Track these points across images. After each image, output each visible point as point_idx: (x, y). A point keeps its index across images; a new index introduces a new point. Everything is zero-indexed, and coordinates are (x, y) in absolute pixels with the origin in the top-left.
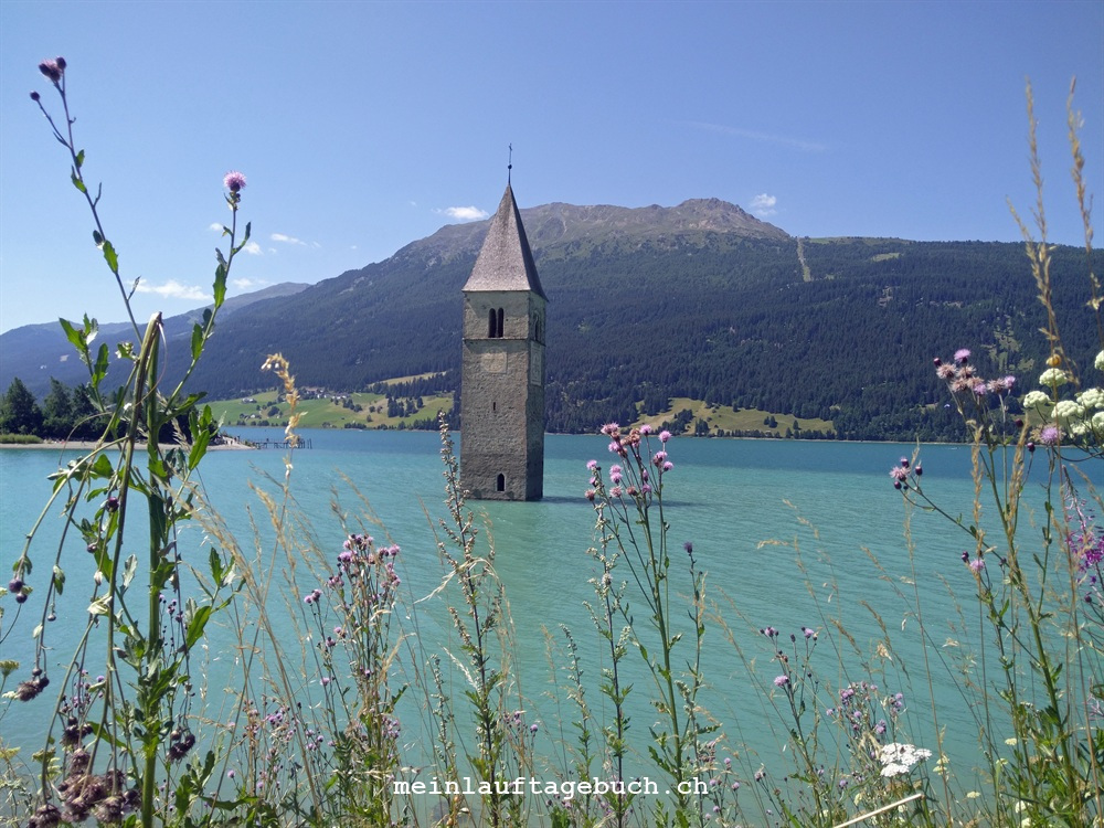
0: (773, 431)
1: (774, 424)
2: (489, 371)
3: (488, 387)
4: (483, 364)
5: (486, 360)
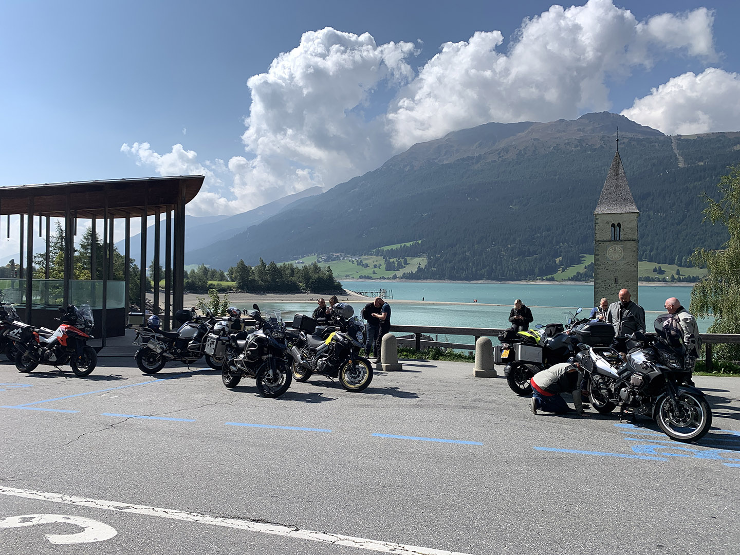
0: (661, 277)
1: (661, 272)
2: (612, 259)
3: (611, 268)
4: (608, 256)
5: (610, 253)
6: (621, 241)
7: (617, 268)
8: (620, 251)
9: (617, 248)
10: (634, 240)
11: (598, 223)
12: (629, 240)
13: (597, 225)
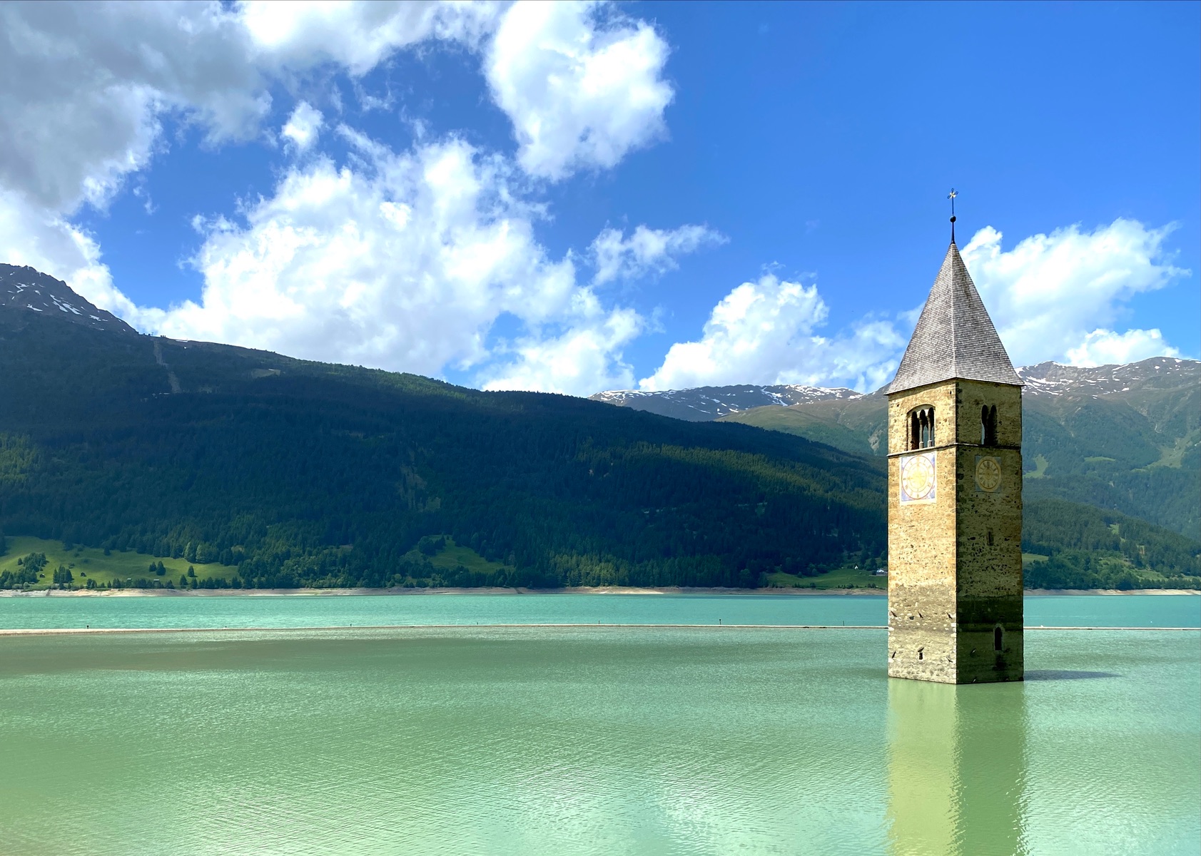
0: (164, 580)
1: (161, 571)
2: (983, 489)
3: (983, 509)
4: (977, 480)
5: (980, 474)
6: (998, 447)
7: (992, 508)
8: (996, 472)
9: (991, 464)
12: (1005, 447)
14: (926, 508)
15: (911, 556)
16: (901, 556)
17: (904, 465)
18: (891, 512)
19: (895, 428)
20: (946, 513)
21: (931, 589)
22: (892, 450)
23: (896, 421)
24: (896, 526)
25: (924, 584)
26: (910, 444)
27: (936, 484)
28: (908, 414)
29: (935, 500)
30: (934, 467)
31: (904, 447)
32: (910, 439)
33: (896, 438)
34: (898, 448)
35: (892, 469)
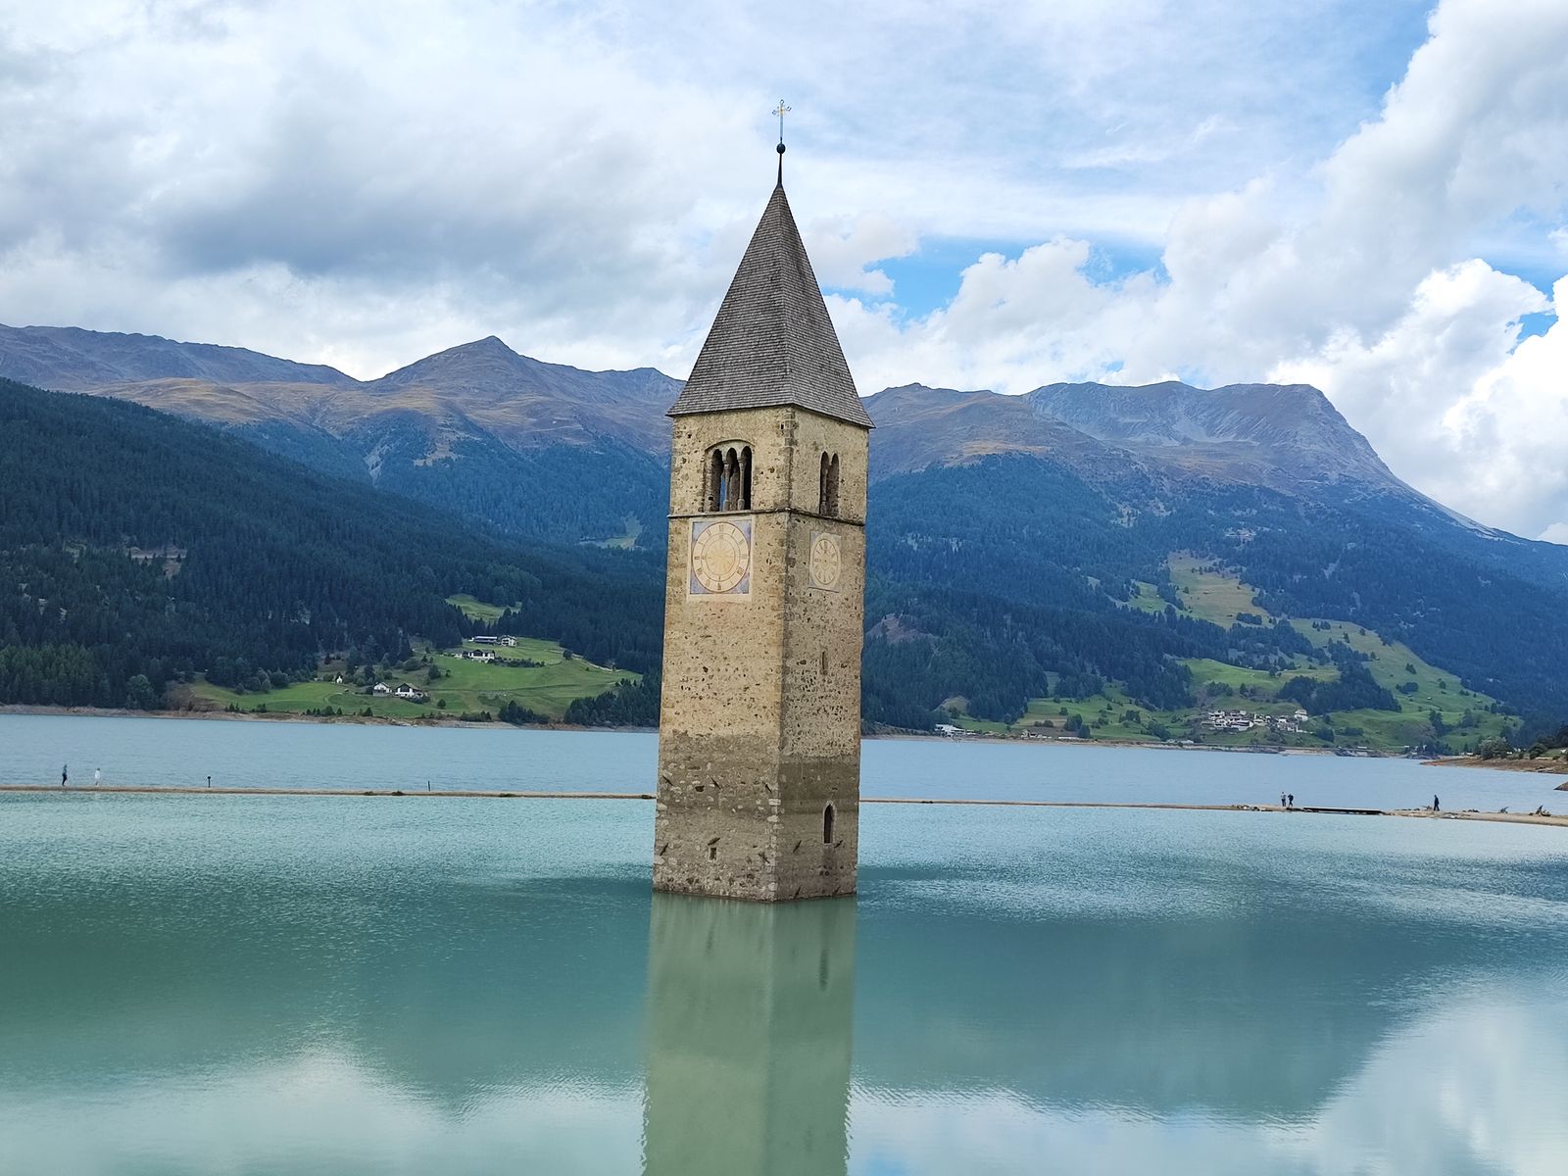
2: (819, 585)
3: (816, 619)
4: (811, 570)
5: (816, 560)
6: (839, 521)
7: (828, 616)
8: (835, 559)
9: (829, 544)
10: (861, 525)
11: (796, 443)
12: (853, 524)
13: (795, 448)
14: (732, 608)
15: (704, 684)
16: (685, 685)
17: (696, 533)
18: (671, 610)
19: (684, 472)
20: (767, 620)
21: (735, 739)
22: (676, 508)
23: (684, 461)
24: (678, 634)
25: (723, 732)
26: (708, 502)
27: (751, 572)
28: (707, 451)
29: (748, 598)
30: (749, 543)
31: (698, 505)
32: (709, 492)
33: (685, 488)
34: (687, 505)
35: (675, 540)
